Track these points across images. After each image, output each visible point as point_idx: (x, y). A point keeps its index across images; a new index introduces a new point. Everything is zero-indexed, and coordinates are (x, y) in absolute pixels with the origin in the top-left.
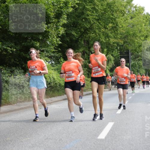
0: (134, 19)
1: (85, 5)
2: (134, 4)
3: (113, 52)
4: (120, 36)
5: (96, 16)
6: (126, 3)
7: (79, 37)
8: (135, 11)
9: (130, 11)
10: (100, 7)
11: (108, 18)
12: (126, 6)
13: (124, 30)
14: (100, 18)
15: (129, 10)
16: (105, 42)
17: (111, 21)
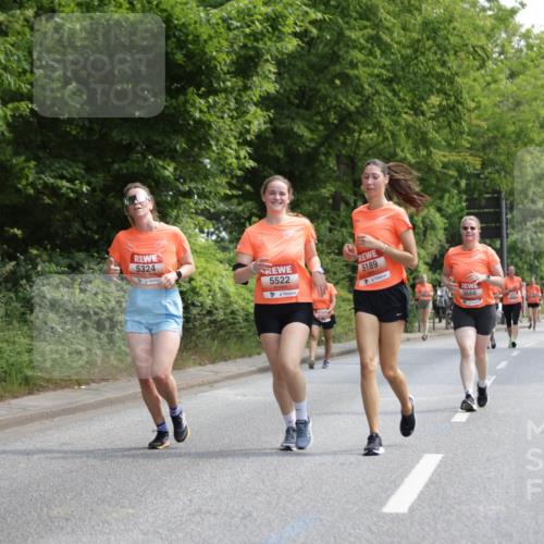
0: (520, 80)
1: (345, 26)
2: (521, 26)
3: (441, 198)
4: (469, 142)
5: (384, 66)
6: (493, 21)
7: (321, 144)
8: (525, 50)
9: (508, 48)
10: (398, 34)
11: (427, 76)
12: (492, 30)
13: (485, 120)
14: (395, 76)
15: (503, 46)
16: (413, 161)
17: (438, 86)
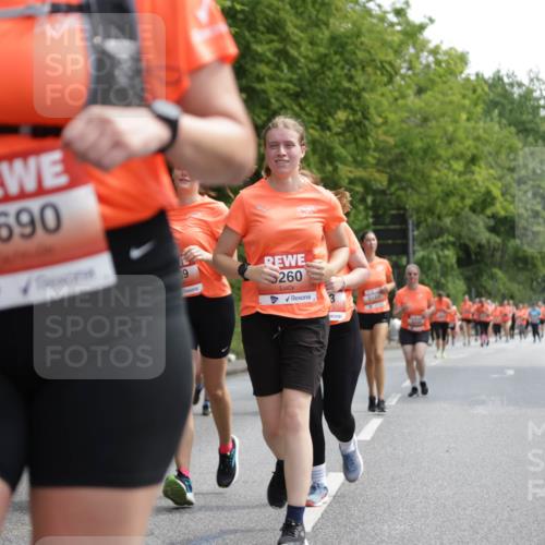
0: (427, 96)
1: (252, 40)
2: (429, 42)
4: (374, 157)
5: (290, 81)
6: (401, 37)
8: (433, 66)
9: (416, 64)
10: (305, 48)
11: (333, 91)
12: (402, 43)
13: (393, 135)
14: (302, 90)
15: (410, 62)
17: (345, 101)
